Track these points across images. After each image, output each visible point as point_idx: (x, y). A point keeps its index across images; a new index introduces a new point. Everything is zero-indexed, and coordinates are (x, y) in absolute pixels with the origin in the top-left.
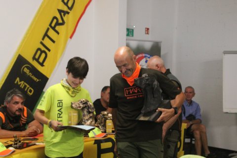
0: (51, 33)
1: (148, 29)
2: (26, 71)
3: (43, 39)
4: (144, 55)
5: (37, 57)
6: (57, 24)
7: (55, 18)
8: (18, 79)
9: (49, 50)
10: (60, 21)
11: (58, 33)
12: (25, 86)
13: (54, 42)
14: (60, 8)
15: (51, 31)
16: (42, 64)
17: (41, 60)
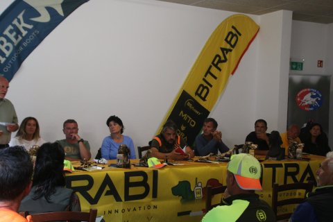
0: (214, 70)
1: (321, 62)
2: (189, 104)
3: (206, 76)
4: (309, 90)
5: (199, 92)
6: (220, 61)
7: (218, 56)
8: (182, 112)
9: (211, 86)
10: (223, 59)
11: (220, 70)
12: (188, 118)
13: (215, 78)
14: (223, 47)
15: (213, 68)
16: (204, 99)
17: (203, 95)
